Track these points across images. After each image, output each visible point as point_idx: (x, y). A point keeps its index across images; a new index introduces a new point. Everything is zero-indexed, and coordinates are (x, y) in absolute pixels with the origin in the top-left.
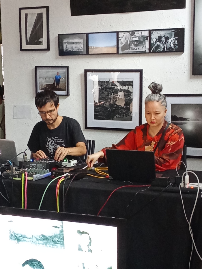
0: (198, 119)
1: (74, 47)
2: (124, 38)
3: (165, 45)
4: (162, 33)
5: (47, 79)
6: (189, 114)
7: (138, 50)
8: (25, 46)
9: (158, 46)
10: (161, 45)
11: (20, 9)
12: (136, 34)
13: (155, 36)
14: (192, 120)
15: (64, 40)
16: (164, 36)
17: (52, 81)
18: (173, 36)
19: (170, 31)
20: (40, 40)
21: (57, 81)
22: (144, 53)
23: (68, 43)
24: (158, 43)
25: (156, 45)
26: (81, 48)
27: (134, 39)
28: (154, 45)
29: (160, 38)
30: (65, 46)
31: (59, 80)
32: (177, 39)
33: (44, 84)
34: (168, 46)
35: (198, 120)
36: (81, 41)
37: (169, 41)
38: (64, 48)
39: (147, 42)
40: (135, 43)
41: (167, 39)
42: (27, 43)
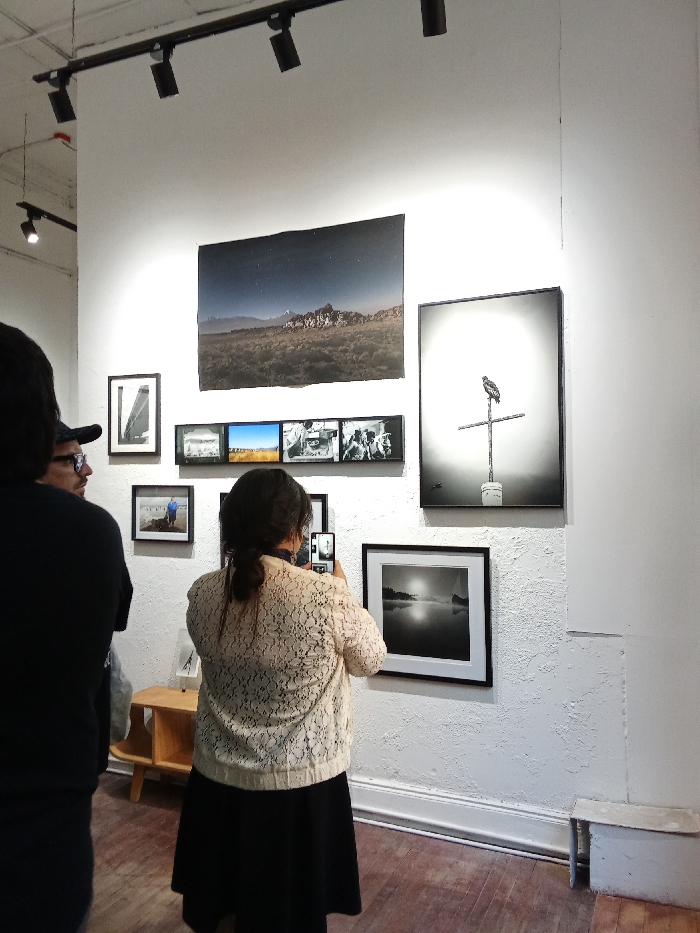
0: (435, 597)
1: (203, 450)
2: (292, 433)
3: (368, 448)
5: (154, 510)
6: (417, 587)
7: (318, 457)
8: (116, 447)
9: (355, 450)
10: (361, 447)
11: (111, 379)
12: (316, 426)
13: (349, 430)
14: (424, 599)
15: (185, 435)
16: (366, 431)
17: (161, 514)
19: (376, 422)
20: (144, 435)
21: (172, 513)
22: (330, 461)
23: (192, 441)
24: (355, 443)
25: (351, 447)
26: (215, 452)
27: (311, 436)
28: (347, 447)
29: (358, 433)
30: (186, 446)
31: (175, 511)
32: (389, 437)
33: (147, 520)
34: (374, 450)
35: (435, 600)
36: (216, 437)
37: (376, 440)
38: (186, 452)
39: (335, 442)
40: (313, 443)
41: (371, 435)
42: (120, 441)
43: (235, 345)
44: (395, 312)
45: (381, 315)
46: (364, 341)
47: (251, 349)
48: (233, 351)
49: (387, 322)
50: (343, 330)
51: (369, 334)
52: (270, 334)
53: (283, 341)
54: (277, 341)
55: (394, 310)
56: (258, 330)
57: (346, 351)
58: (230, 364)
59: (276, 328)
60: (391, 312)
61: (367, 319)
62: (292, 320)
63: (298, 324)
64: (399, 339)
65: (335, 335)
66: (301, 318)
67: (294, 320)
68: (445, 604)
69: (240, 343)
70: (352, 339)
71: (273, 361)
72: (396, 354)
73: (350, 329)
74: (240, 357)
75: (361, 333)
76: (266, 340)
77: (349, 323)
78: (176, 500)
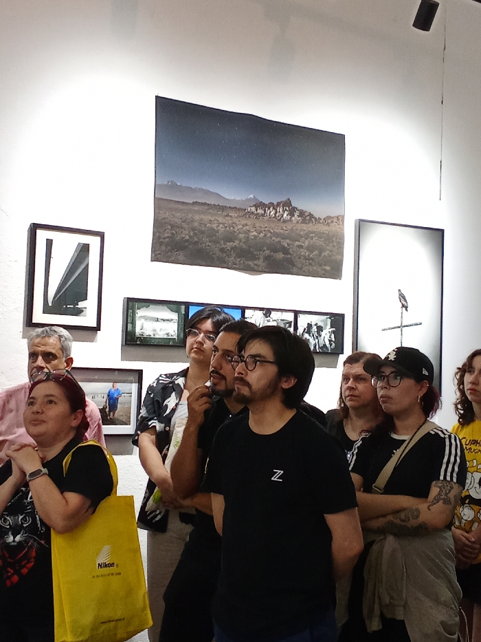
1: (158, 330)
3: (317, 340)
4: (314, 319)
8: (39, 317)
11: (34, 228)
15: (138, 311)
16: (316, 324)
17: (100, 403)
18: (329, 326)
19: (324, 317)
20: (81, 305)
21: (113, 401)
23: (146, 318)
24: (307, 335)
26: (172, 333)
29: (310, 326)
30: (138, 324)
31: (117, 399)
32: (333, 332)
34: (322, 343)
36: (175, 316)
37: (323, 334)
38: (138, 331)
41: (320, 329)
43: (197, 217)
44: (338, 219)
45: (328, 220)
46: (317, 241)
47: (214, 226)
48: (196, 224)
49: (333, 228)
50: (299, 226)
51: (320, 235)
52: (233, 214)
53: (246, 225)
54: (241, 224)
55: (338, 218)
56: (223, 208)
57: (301, 247)
58: (190, 237)
59: (240, 209)
60: (335, 220)
61: (318, 220)
62: (255, 206)
63: (260, 211)
64: (340, 244)
65: (292, 229)
66: (263, 206)
67: (256, 206)
69: (202, 216)
70: (307, 236)
71: (236, 243)
73: (304, 227)
74: (203, 232)
75: (313, 233)
76: (229, 221)
77: (304, 222)
78: (120, 386)
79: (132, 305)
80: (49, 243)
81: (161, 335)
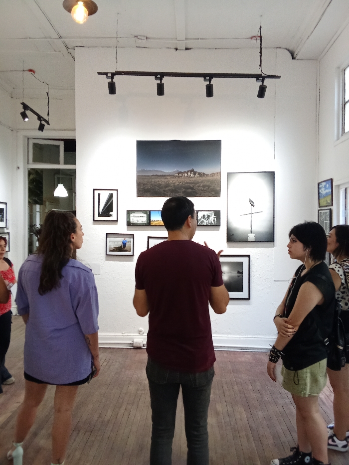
0: (231, 272)
1: (139, 220)
3: (207, 221)
4: (206, 213)
5: (115, 243)
6: (226, 269)
8: (97, 218)
9: (203, 222)
10: (205, 221)
11: (94, 190)
13: (200, 214)
14: (227, 273)
15: (131, 214)
16: (207, 215)
17: (120, 244)
19: (211, 212)
20: (111, 213)
21: (124, 244)
23: (134, 216)
24: (202, 219)
26: (145, 221)
28: (200, 220)
29: (204, 216)
30: (131, 218)
31: (126, 244)
32: (216, 218)
33: (112, 247)
34: (210, 222)
36: (145, 215)
37: (211, 218)
38: (131, 221)
41: (209, 217)
42: (99, 215)
43: (153, 180)
45: (213, 175)
46: (206, 183)
47: (160, 183)
48: (153, 183)
49: (215, 177)
50: (198, 179)
51: (208, 181)
52: (169, 178)
53: (174, 181)
54: (171, 181)
55: (217, 173)
56: (164, 176)
57: (199, 186)
58: (151, 187)
59: (171, 175)
61: (207, 175)
63: (180, 175)
64: (219, 183)
65: (195, 180)
66: (181, 173)
67: (178, 173)
68: (235, 274)
69: (155, 180)
70: (202, 182)
71: (170, 188)
72: (218, 189)
73: (201, 178)
74: (156, 185)
75: (205, 180)
76: (167, 180)
77: (201, 176)
78: (126, 239)
79: (129, 212)
80: (99, 195)
81: (140, 222)
